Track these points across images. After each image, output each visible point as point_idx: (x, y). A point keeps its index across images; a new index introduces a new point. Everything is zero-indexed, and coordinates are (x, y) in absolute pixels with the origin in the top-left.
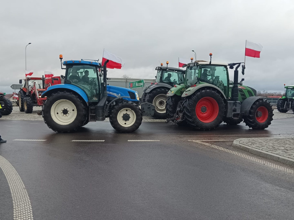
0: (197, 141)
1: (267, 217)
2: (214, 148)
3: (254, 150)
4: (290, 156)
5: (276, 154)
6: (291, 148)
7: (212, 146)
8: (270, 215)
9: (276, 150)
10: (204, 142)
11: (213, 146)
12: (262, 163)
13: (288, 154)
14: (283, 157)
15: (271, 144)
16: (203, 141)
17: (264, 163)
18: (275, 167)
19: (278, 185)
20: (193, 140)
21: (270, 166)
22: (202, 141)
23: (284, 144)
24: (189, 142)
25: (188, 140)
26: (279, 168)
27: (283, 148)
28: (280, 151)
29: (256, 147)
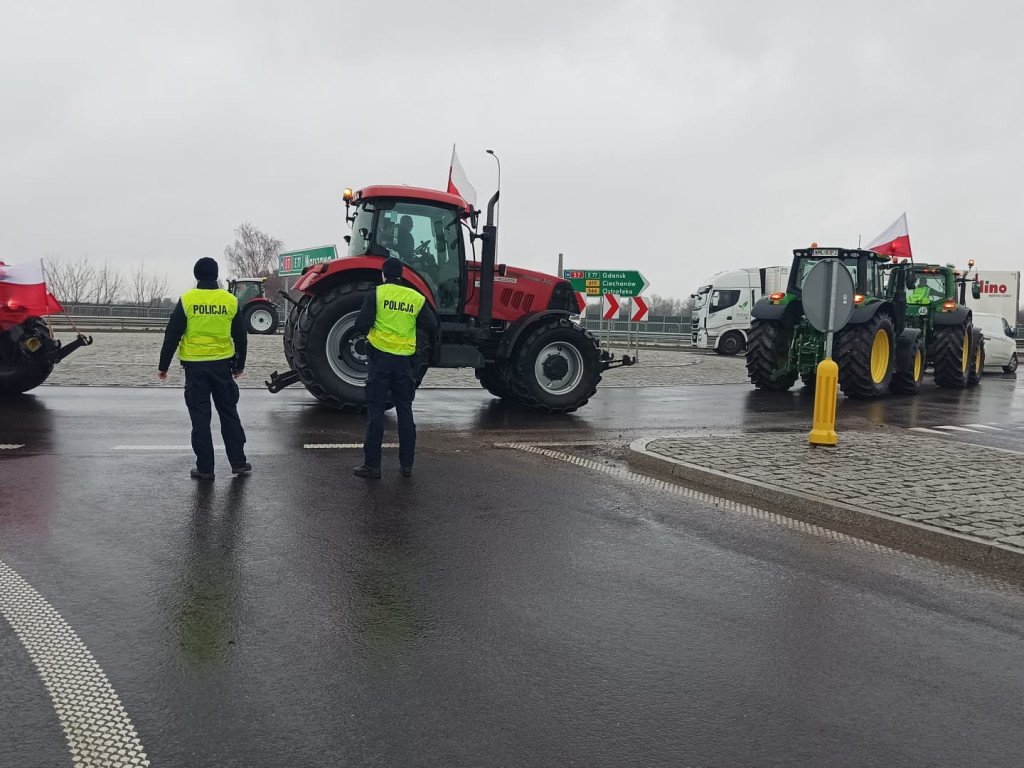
0: (522, 446)
1: (726, 624)
2: (573, 465)
3: (687, 468)
4: (785, 483)
5: (749, 477)
6: (788, 461)
7: (569, 460)
8: (733, 621)
9: (749, 466)
10: (542, 447)
11: (572, 459)
12: (711, 502)
13: (781, 476)
14: (767, 486)
15: (735, 451)
16: (540, 444)
17: (717, 501)
18: (744, 511)
19: (752, 555)
20: (511, 442)
21: (733, 508)
22: (538, 447)
23: (771, 451)
24: (498, 448)
25: (496, 444)
26: (755, 513)
27: (767, 463)
28: (758, 471)
29: (695, 461)
